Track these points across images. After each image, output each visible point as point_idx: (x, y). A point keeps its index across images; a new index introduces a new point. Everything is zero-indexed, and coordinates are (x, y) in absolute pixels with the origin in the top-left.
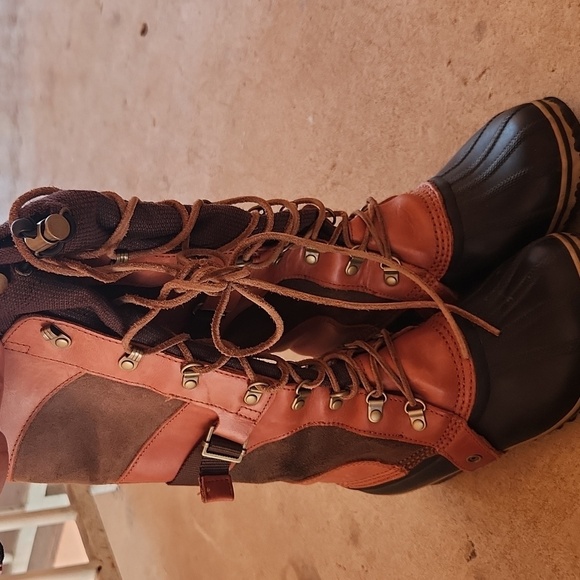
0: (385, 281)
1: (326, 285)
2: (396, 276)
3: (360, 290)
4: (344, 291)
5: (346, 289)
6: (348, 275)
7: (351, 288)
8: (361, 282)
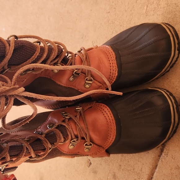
0: (84, 86)
1: (59, 83)
2: (90, 85)
3: (73, 87)
4: (66, 87)
5: (67, 86)
6: (70, 81)
7: (69, 86)
8: (74, 84)
